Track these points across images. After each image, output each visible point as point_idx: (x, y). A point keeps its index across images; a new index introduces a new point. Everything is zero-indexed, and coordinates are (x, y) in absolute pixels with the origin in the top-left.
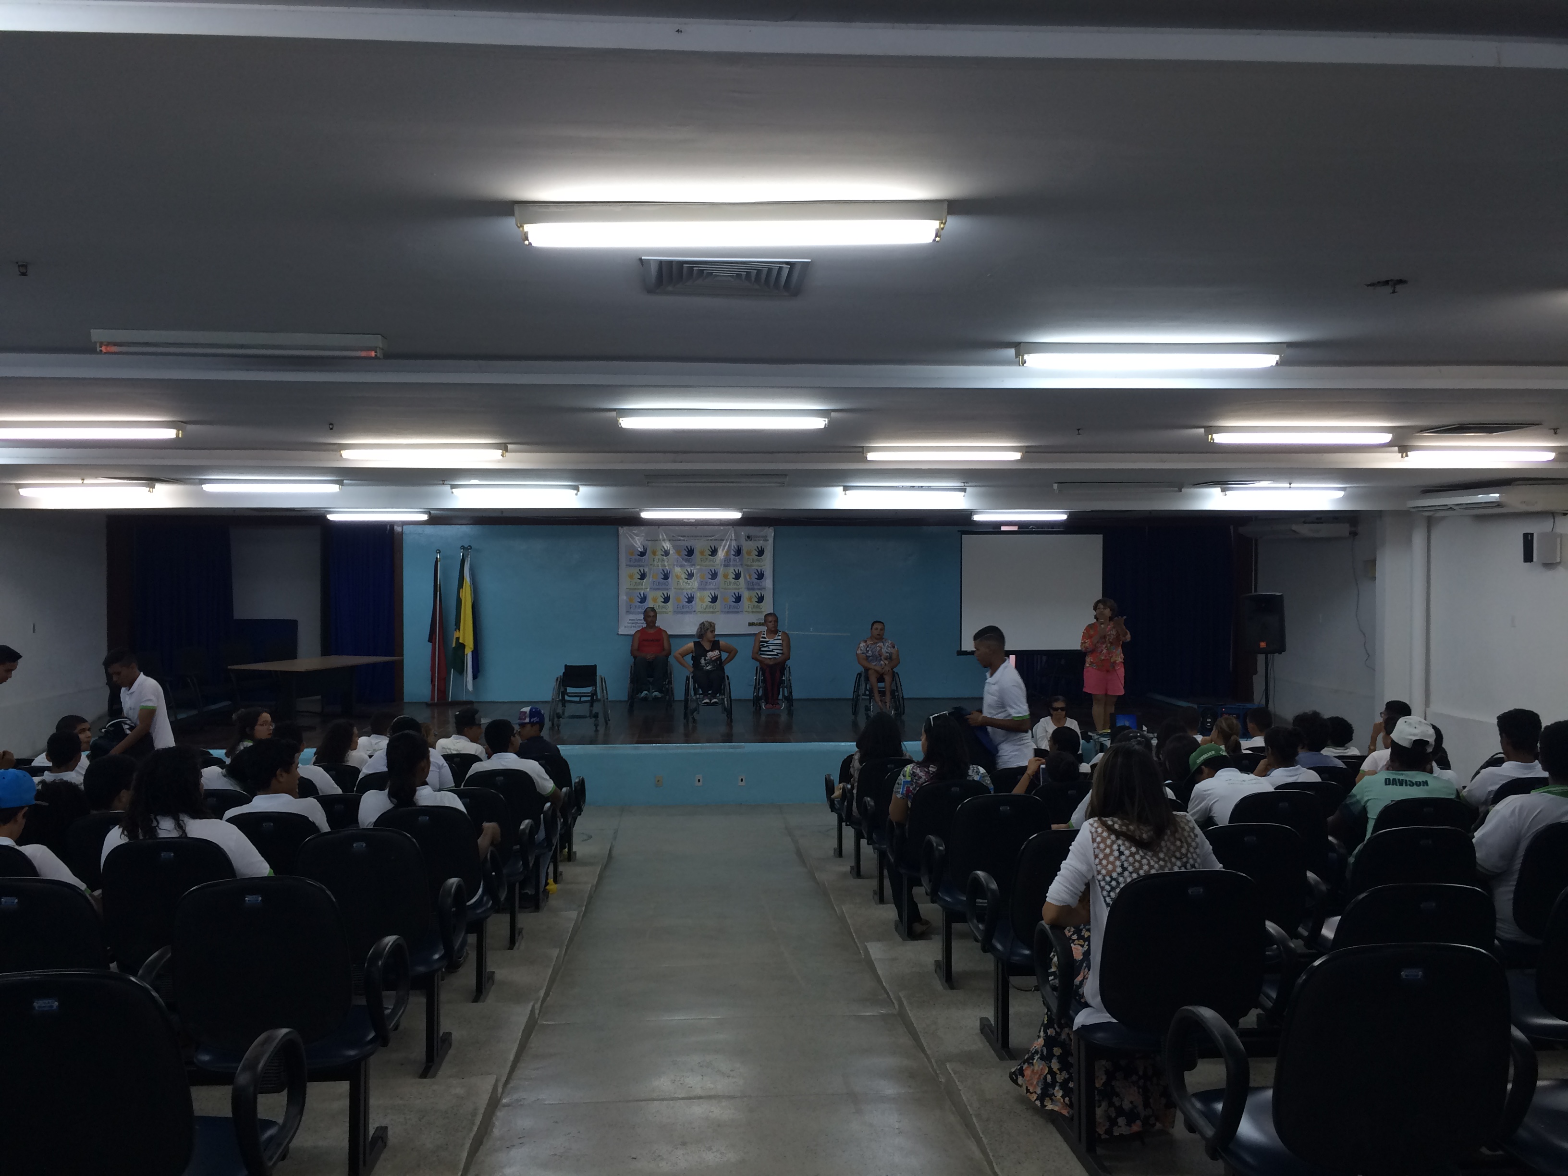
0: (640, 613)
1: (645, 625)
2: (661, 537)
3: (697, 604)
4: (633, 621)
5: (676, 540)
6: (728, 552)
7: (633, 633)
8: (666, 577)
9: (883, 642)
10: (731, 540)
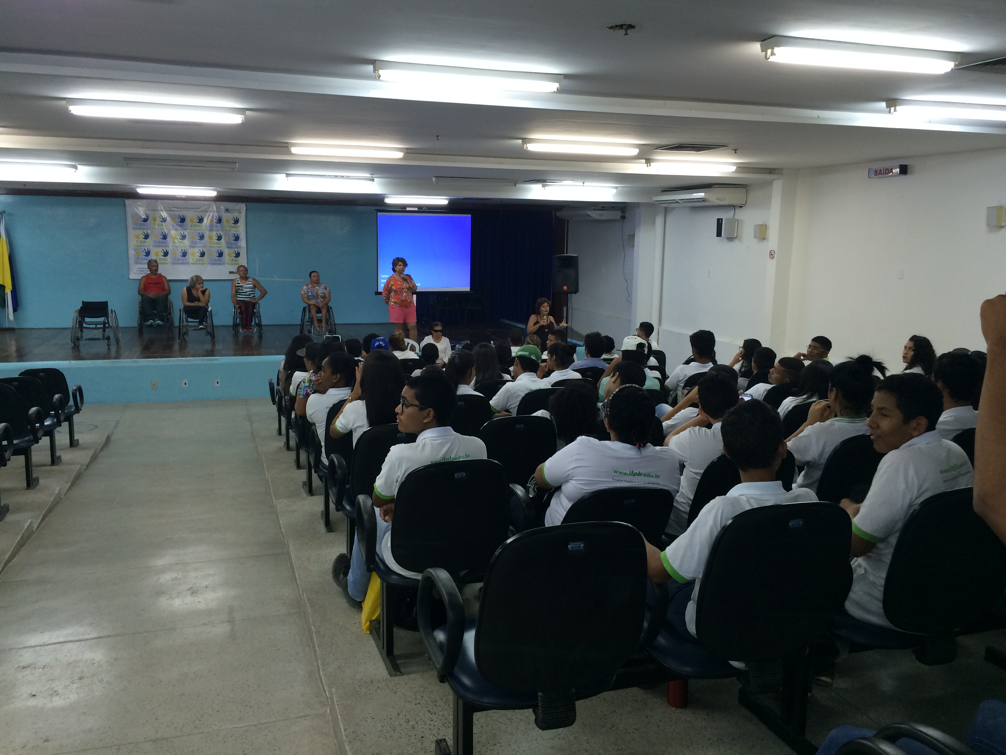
0: (145, 263)
1: (149, 272)
2: (159, 208)
3: (190, 258)
4: (140, 270)
5: (171, 211)
6: (212, 221)
7: (139, 277)
8: (165, 237)
9: (319, 286)
10: (214, 212)
